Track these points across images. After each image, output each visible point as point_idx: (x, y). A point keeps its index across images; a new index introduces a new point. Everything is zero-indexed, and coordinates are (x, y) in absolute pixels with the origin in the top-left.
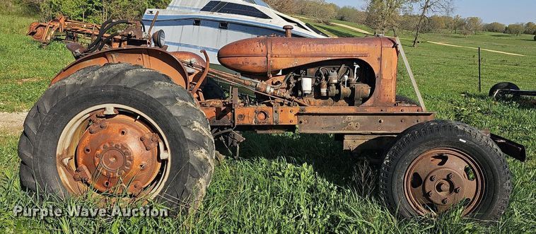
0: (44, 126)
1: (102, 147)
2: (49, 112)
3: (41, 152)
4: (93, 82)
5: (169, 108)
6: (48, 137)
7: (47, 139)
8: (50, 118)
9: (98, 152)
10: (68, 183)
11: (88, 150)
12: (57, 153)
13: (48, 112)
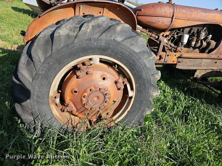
0: (39, 75)
1: (88, 90)
2: (44, 61)
3: (38, 96)
4: (87, 35)
5: (145, 61)
6: (43, 84)
7: (42, 85)
8: (45, 67)
9: (86, 94)
10: (58, 115)
11: (76, 92)
12: (50, 95)
13: (42, 61)
